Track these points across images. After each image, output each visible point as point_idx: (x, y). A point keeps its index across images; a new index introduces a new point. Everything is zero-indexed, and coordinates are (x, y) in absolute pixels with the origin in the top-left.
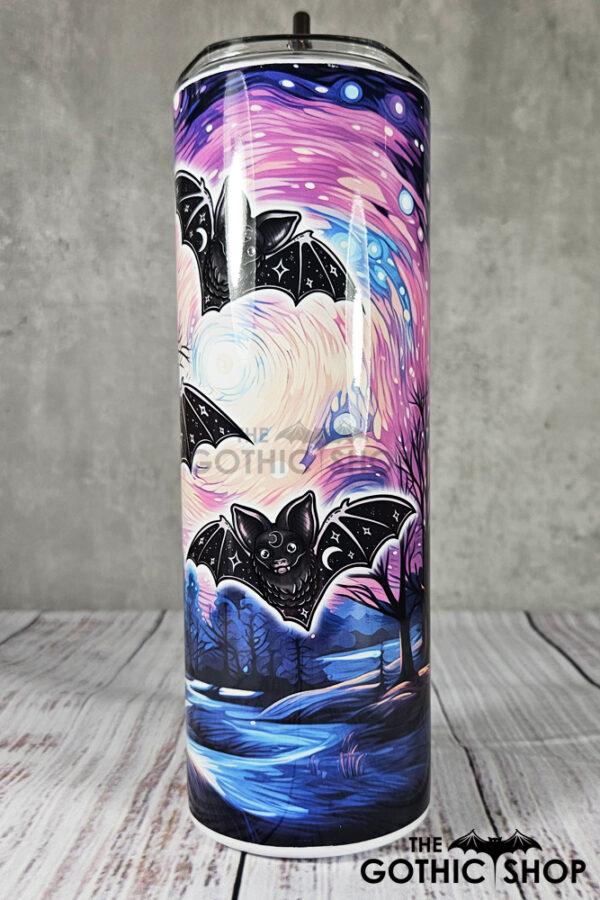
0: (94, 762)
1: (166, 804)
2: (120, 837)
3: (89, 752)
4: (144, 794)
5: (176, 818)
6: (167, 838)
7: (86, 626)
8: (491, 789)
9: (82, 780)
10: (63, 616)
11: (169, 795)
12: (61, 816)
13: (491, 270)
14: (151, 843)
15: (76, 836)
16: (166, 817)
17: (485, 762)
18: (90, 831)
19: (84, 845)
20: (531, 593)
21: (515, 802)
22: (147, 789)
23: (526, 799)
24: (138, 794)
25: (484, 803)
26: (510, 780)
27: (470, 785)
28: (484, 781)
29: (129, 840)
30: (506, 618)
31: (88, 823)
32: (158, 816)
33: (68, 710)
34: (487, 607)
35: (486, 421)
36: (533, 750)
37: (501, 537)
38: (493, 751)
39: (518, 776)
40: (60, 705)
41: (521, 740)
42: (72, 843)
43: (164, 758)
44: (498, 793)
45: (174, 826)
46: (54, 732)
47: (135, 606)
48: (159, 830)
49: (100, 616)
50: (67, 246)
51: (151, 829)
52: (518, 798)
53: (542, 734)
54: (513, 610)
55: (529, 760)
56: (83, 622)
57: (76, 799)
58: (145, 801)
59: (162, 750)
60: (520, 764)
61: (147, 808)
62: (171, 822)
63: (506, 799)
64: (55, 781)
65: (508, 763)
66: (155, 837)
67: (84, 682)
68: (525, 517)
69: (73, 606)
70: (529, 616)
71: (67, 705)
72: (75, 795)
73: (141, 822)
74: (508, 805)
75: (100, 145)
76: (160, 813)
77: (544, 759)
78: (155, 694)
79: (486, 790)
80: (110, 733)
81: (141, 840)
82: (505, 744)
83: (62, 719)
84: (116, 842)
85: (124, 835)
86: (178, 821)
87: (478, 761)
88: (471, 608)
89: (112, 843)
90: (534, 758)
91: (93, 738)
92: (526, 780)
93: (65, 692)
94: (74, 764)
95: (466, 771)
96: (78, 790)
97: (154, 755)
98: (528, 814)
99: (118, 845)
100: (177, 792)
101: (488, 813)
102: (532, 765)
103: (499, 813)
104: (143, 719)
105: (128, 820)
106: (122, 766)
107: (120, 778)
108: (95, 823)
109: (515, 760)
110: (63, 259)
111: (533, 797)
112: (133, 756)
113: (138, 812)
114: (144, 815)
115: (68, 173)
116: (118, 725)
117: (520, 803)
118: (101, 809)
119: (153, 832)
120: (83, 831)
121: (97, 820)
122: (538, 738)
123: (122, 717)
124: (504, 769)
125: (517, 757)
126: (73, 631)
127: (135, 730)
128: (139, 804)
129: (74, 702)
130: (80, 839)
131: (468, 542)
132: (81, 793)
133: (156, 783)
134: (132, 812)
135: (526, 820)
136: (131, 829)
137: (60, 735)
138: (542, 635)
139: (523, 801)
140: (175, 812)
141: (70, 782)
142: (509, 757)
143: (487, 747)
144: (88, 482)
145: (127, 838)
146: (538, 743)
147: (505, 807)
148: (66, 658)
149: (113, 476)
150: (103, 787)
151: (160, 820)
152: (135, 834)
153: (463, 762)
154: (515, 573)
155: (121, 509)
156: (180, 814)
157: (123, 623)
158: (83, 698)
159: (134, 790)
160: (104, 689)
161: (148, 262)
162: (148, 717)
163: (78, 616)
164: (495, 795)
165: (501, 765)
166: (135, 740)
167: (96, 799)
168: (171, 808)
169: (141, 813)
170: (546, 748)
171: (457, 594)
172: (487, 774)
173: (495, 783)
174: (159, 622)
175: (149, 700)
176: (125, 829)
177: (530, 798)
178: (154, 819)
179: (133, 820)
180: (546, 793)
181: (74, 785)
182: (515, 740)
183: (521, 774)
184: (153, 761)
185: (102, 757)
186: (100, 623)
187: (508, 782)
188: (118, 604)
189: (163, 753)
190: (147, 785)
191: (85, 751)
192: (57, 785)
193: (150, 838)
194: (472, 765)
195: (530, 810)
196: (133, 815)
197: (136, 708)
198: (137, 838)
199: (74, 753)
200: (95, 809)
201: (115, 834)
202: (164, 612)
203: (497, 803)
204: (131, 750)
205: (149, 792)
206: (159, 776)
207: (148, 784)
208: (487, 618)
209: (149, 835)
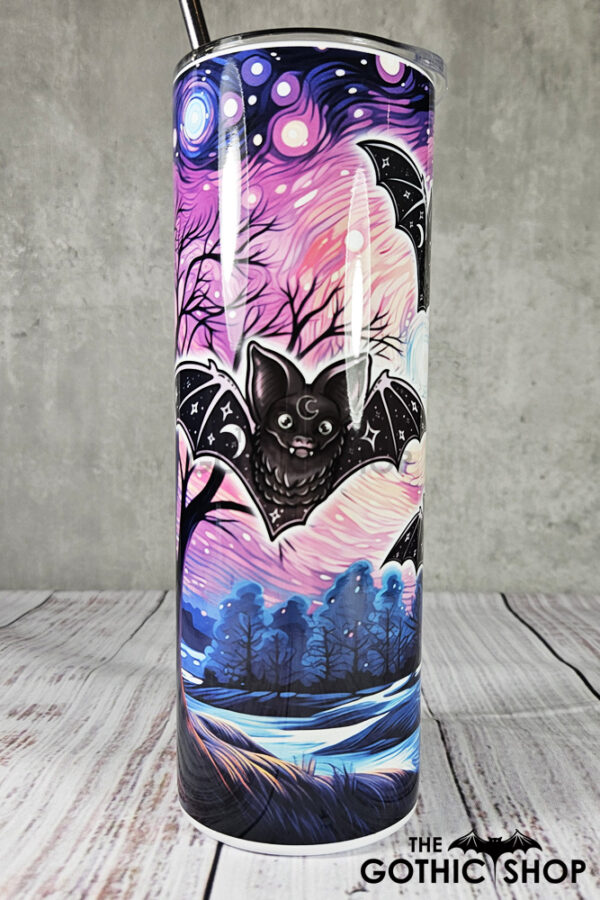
0: (94, 730)
1: (158, 767)
2: (114, 799)
3: (90, 720)
4: (138, 759)
5: (167, 782)
6: (157, 801)
7: (95, 604)
8: (460, 760)
9: (83, 748)
10: (74, 595)
11: (161, 758)
12: (61, 778)
13: (471, 274)
14: (143, 806)
15: (74, 798)
16: (158, 782)
17: (455, 736)
18: (88, 793)
19: (81, 807)
20: (507, 576)
21: (483, 773)
22: (141, 755)
23: (493, 770)
24: (133, 758)
25: (454, 773)
26: (479, 752)
27: (441, 757)
28: (454, 753)
29: (122, 803)
30: (482, 599)
31: (86, 785)
32: (150, 779)
33: (73, 682)
34: (465, 590)
35: (465, 415)
36: (501, 722)
37: (479, 524)
38: (463, 723)
39: (486, 748)
40: (65, 678)
41: (491, 713)
42: (70, 805)
43: (158, 726)
44: (466, 765)
45: (164, 790)
46: (59, 703)
47: (139, 587)
48: (150, 793)
49: (107, 595)
50: (76, 253)
51: (143, 792)
52: (485, 769)
53: (511, 708)
54: (490, 591)
55: (497, 733)
56: (91, 602)
57: (75, 763)
58: (139, 764)
59: (157, 718)
60: (489, 736)
61: (140, 771)
62: (162, 785)
63: (474, 771)
64: (58, 748)
65: (477, 736)
66: (147, 799)
67: (90, 657)
68: (503, 505)
69: (83, 586)
70: (503, 596)
71: (72, 678)
72: (75, 760)
73: (134, 785)
74: (476, 775)
75: (106, 159)
76: (152, 776)
77: (512, 732)
78: (154, 668)
79: (456, 762)
80: (111, 703)
81: (133, 803)
82: (475, 717)
83: (67, 691)
84: (110, 804)
85: (118, 797)
86: (169, 784)
87: (449, 735)
88: (450, 589)
89: (106, 805)
90: (502, 731)
91: (95, 708)
92: (493, 753)
93: (71, 667)
94: (76, 732)
95: (438, 744)
96: (78, 756)
97: (150, 723)
98: (494, 783)
99: (112, 807)
100: (169, 757)
101: (456, 781)
102: (500, 738)
103: (467, 782)
104: (141, 691)
105: (123, 783)
106: (120, 733)
107: (117, 747)
108: (92, 785)
109: (484, 734)
110: (72, 265)
111: (499, 768)
112: (130, 724)
113: (132, 775)
114: (137, 778)
115: (76, 185)
116: (117, 697)
117: (487, 774)
118: (98, 772)
119: (145, 795)
120: (81, 793)
121: (94, 782)
122: (508, 712)
123: (121, 689)
124: (473, 741)
125: (485, 729)
126: (82, 610)
127: (133, 701)
128: (133, 767)
129: (79, 676)
130: (78, 800)
131: (448, 528)
132: (80, 759)
133: (150, 751)
134: (126, 774)
135: (492, 788)
136: (125, 792)
137: (64, 705)
138: (516, 615)
139: (490, 771)
140: (166, 775)
141: (72, 748)
142: (478, 729)
143: (458, 720)
144: (96, 471)
145: (121, 800)
146: (508, 716)
147: (474, 777)
148: (74, 634)
149: (120, 467)
150: (101, 753)
151: (151, 784)
152: (128, 797)
153: (436, 736)
154: (492, 557)
155: (126, 497)
156: (170, 778)
157: (128, 602)
158: (87, 672)
159: (129, 755)
160: (106, 664)
161: (151, 268)
162: (145, 690)
163: (87, 596)
164: (463, 766)
165: (470, 739)
166: (133, 710)
167: (93, 764)
168: (163, 771)
169: (135, 776)
170: (514, 720)
171: (438, 577)
172: (457, 747)
173: (464, 756)
174: (161, 601)
175: (148, 674)
176: (119, 791)
177: (496, 769)
178: (146, 783)
179: (128, 782)
180: (511, 765)
181: (75, 752)
182: (485, 713)
183: (489, 747)
184: (149, 729)
185: (102, 725)
186: (106, 602)
187: (476, 755)
188: (124, 586)
189: (158, 721)
190: (141, 752)
191: (86, 720)
192: (59, 751)
193: (142, 801)
194: (443, 739)
195: (496, 781)
196: (127, 778)
197: (135, 681)
198: (130, 801)
199: (77, 721)
200: (93, 772)
201: (110, 797)
202: (166, 592)
203: (465, 773)
204: (129, 718)
205: (143, 757)
206: (153, 746)
207: (143, 752)
208: (464, 598)
209: (141, 798)
